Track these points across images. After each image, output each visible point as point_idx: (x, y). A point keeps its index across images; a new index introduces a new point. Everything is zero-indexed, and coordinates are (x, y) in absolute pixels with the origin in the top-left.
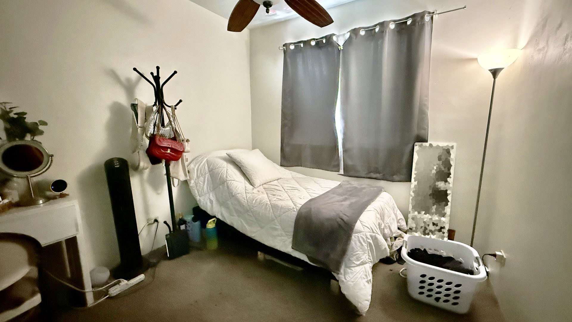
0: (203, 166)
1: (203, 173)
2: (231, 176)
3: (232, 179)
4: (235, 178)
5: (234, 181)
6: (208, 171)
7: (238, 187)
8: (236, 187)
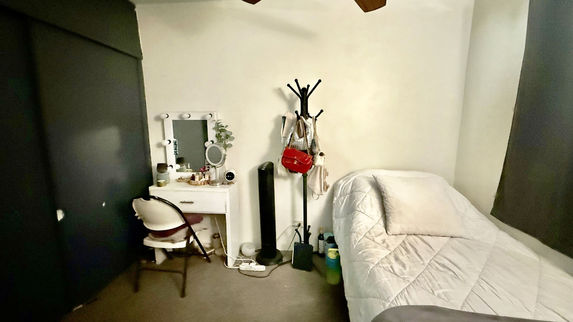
0: (348, 185)
1: (345, 192)
2: (363, 207)
3: (363, 211)
4: (368, 210)
5: (364, 213)
6: (350, 191)
7: (360, 224)
8: (359, 223)
